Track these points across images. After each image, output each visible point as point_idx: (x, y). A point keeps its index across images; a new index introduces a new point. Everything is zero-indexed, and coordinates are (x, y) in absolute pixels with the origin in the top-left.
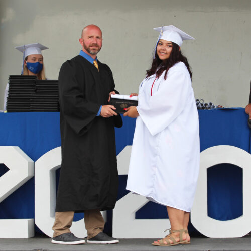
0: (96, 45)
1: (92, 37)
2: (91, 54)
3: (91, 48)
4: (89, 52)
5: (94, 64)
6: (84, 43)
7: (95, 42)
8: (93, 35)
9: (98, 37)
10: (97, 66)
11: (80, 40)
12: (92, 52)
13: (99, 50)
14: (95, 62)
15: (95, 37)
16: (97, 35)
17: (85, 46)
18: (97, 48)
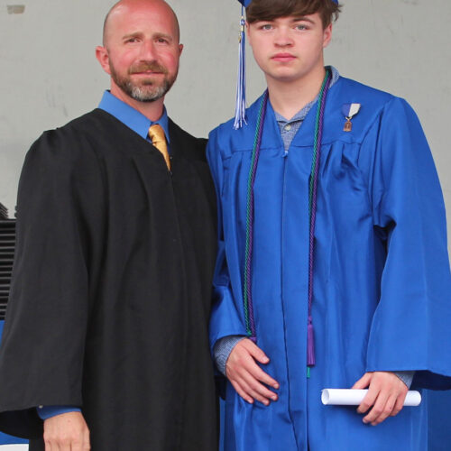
0: (154, 66)
1: (136, 38)
2: (138, 99)
3: (135, 78)
4: (129, 93)
5: (150, 137)
6: (110, 63)
7: (149, 57)
8: (138, 30)
9: (159, 38)
10: (161, 146)
11: (98, 52)
12: (140, 92)
13: (168, 85)
14: (153, 131)
15: (148, 36)
16: (158, 29)
17: (114, 75)
18: (159, 78)
